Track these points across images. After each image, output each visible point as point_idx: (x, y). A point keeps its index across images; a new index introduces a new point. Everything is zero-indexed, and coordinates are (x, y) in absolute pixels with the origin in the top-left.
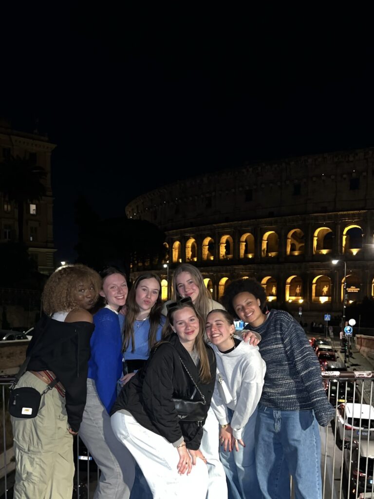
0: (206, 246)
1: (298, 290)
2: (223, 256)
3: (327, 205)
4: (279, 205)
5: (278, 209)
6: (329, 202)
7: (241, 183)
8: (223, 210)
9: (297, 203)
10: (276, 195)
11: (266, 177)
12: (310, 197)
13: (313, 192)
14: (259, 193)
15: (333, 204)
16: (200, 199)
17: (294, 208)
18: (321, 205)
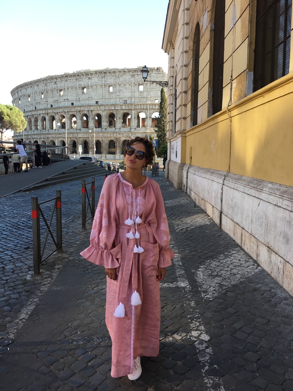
3: (127, 99)
4: (101, 98)
5: (101, 100)
6: (128, 98)
7: (80, 83)
8: (70, 98)
9: (111, 97)
10: (100, 91)
11: (94, 80)
12: (118, 94)
13: (120, 91)
14: (90, 90)
15: (130, 99)
16: (56, 91)
17: (109, 100)
18: (124, 99)
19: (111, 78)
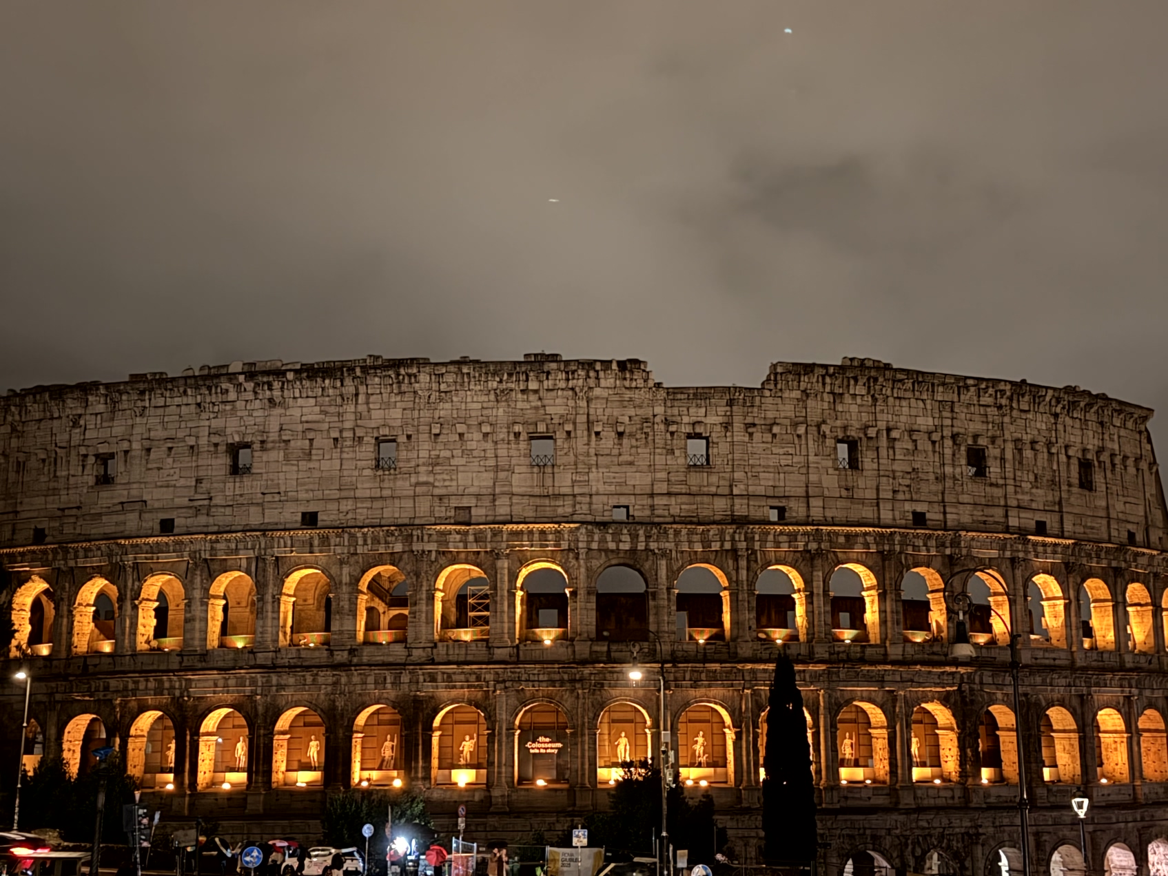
0: (88, 605)
1: (388, 749)
2: (148, 642)
3: (471, 502)
4: (336, 494)
5: (333, 506)
6: (478, 496)
7: (216, 424)
8: (154, 496)
9: (386, 493)
10: (325, 465)
11: (296, 413)
12: (423, 478)
13: (434, 463)
14: (273, 455)
15: (486, 502)
16: (74, 459)
17: (377, 504)
18: (454, 503)
19: (387, 406)
